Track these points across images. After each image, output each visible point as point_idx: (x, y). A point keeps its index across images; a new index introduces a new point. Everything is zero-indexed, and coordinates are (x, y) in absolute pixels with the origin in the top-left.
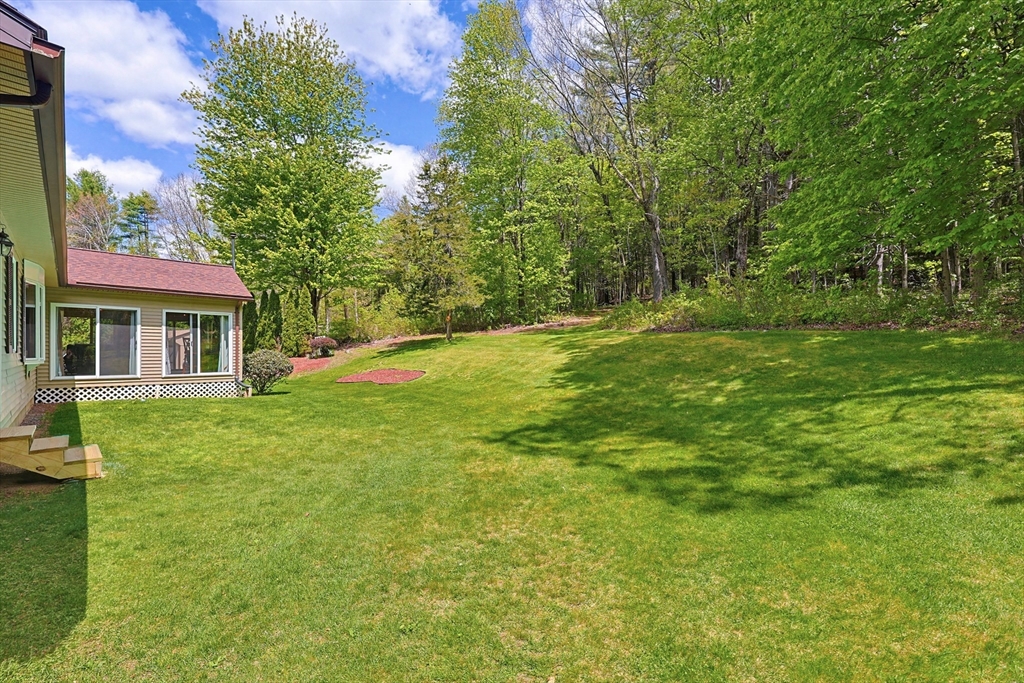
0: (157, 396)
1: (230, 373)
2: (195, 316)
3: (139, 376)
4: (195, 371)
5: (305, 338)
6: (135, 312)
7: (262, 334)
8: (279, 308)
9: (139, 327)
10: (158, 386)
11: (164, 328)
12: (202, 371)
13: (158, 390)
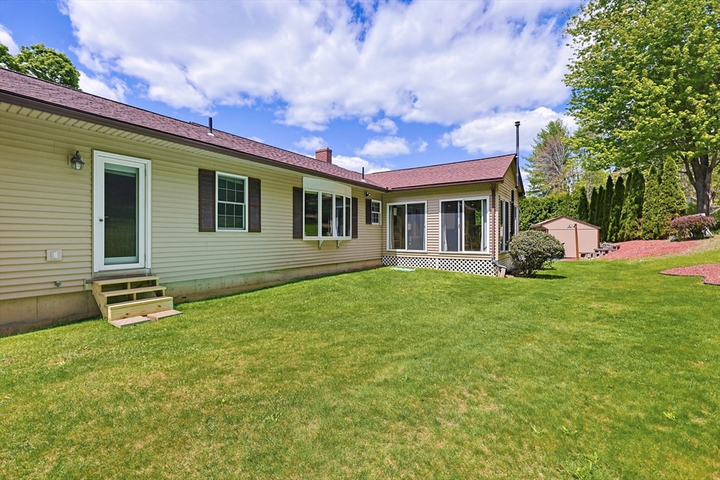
0: (437, 267)
1: (488, 252)
2: (461, 202)
3: (426, 251)
4: (461, 250)
5: (668, 217)
6: (424, 204)
7: (625, 216)
8: (642, 187)
9: (426, 214)
10: (437, 260)
11: (440, 214)
12: (466, 250)
13: (437, 263)
